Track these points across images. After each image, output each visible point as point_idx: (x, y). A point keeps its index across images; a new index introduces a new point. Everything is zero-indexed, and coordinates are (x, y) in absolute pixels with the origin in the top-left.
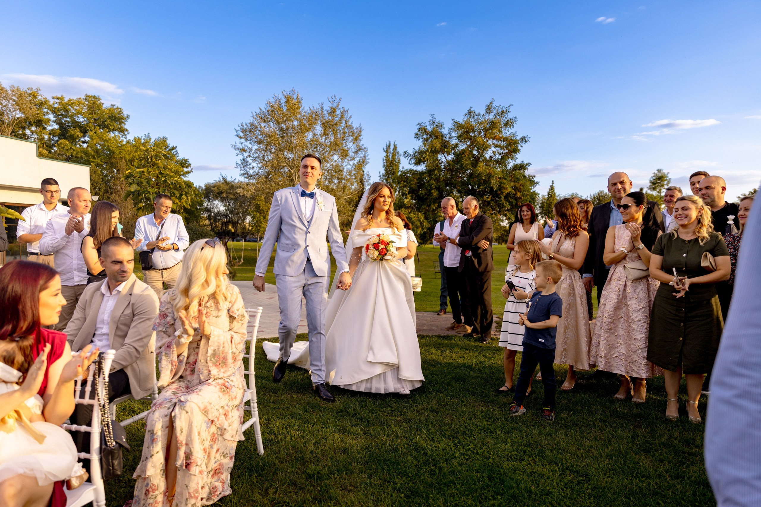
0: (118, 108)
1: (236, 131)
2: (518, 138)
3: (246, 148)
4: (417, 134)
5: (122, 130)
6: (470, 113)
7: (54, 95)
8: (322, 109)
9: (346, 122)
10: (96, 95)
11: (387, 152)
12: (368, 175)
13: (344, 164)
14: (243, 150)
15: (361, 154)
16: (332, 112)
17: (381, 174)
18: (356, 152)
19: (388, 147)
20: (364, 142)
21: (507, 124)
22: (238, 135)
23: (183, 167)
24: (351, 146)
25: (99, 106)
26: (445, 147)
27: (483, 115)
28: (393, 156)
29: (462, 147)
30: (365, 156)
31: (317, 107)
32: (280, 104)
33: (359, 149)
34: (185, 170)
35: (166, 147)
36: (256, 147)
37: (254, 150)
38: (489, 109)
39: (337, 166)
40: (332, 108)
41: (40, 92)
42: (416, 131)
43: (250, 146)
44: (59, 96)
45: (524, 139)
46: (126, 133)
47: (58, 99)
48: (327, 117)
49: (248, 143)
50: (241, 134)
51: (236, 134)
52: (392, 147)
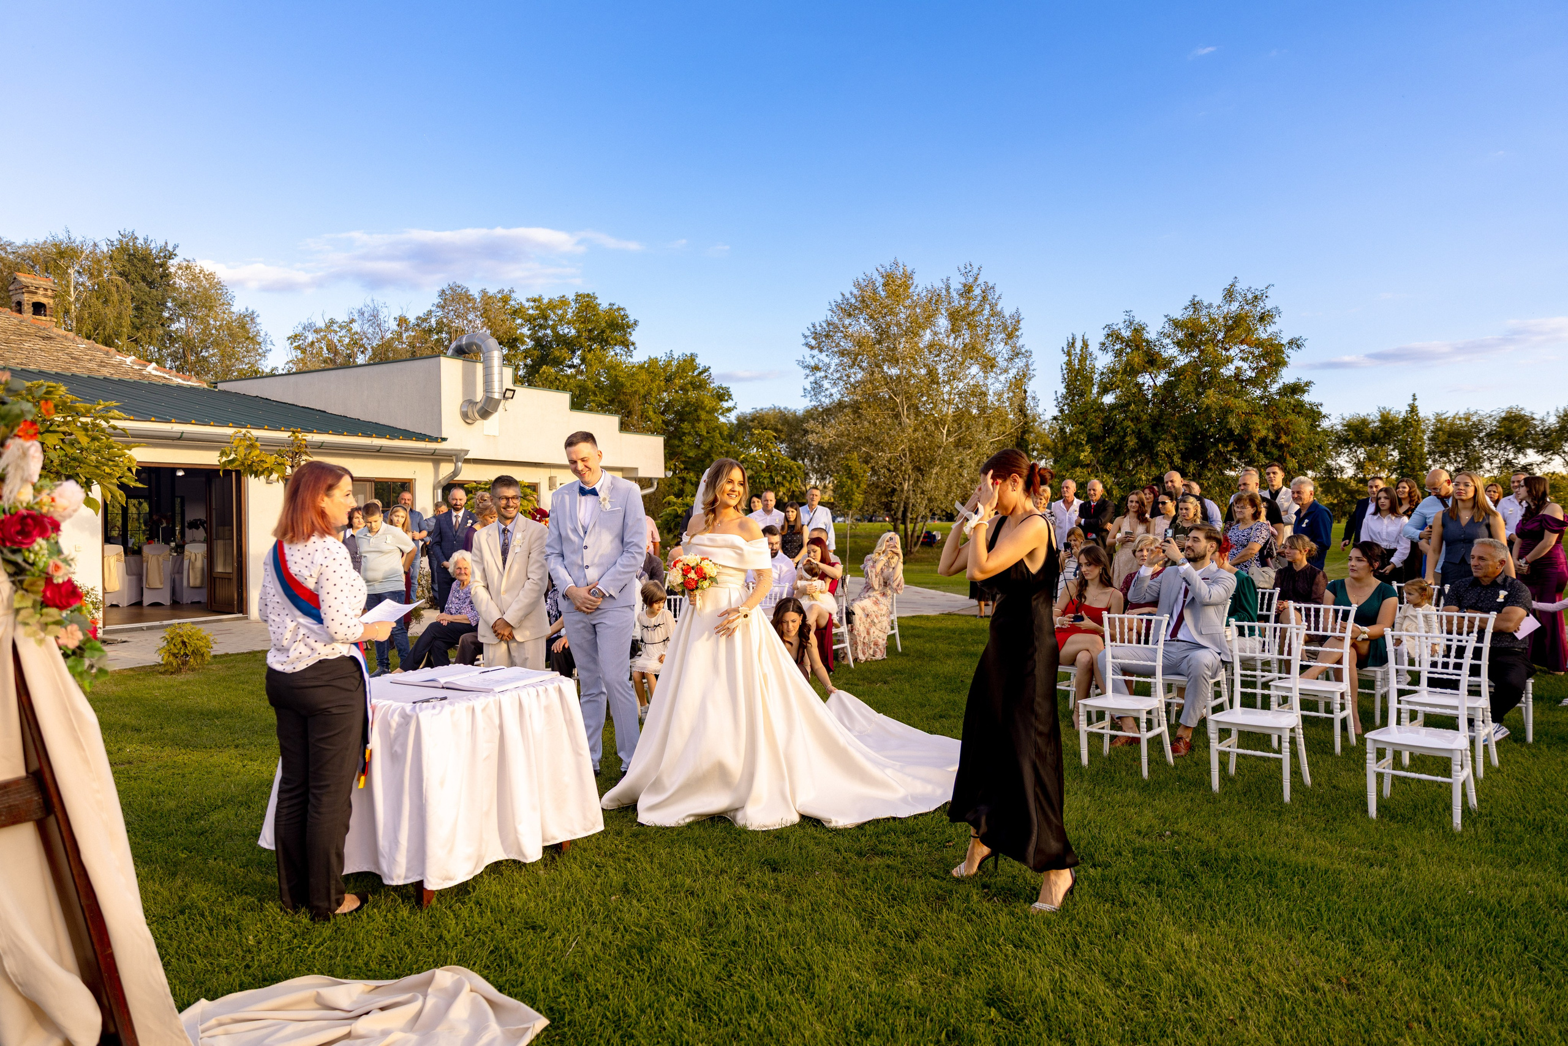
0: (619, 309)
1: (806, 337)
2: (1284, 342)
3: (821, 364)
4: (1104, 344)
5: (626, 344)
6: (1195, 305)
7: (530, 296)
8: (948, 289)
9: (993, 307)
10: (591, 293)
11: (1069, 354)
12: (1034, 398)
13: (990, 381)
14: (816, 368)
15: (1020, 363)
16: (967, 290)
17: (1059, 395)
18: (1011, 359)
19: (1072, 345)
20: (1025, 340)
21: (1262, 319)
22: (807, 344)
23: (721, 400)
24: (1000, 349)
25: (595, 308)
26: (1152, 361)
27: (1219, 307)
28: (1080, 361)
29: (1182, 361)
30: (1027, 365)
31: (939, 285)
32: (875, 291)
33: (1016, 354)
34: (725, 405)
35: (695, 368)
36: (836, 360)
37: (833, 367)
38: (1229, 295)
39: (976, 386)
40: (965, 285)
41: (514, 295)
42: (1102, 339)
43: (827, 360)
44: (536, 296)
45: (1295, 343)
46: (632, 348)
47: (534, 301)
48: (958, 302)
49: (823, 356)
50: (813, 343)
51: (804, 342)
52: (1079, 345)
